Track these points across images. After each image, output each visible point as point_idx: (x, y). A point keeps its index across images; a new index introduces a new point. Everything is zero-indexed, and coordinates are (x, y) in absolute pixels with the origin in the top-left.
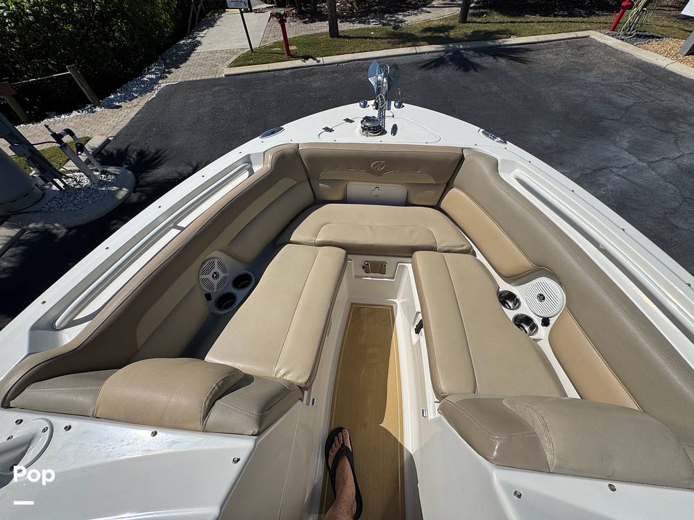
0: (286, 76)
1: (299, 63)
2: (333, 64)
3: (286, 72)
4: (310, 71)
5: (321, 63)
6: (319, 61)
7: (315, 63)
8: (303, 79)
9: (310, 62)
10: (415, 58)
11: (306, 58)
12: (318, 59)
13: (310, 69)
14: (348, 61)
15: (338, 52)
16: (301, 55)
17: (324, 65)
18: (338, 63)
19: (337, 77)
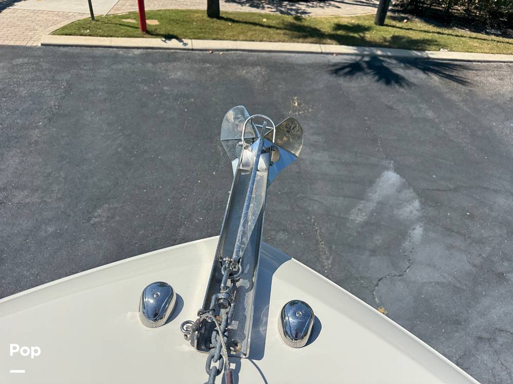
0: (134, 57)
1: (157, 42)
2: (206, 50)
3: (137, 52)
4: (170, 56)
5: (189, 46)
6: (185, 44)
7: (179, 45)
8: (159, 65)
9: (174, 43)
10: (320, 58)
11: (169, 37)
12: (185, 41)
13: (172, 53)
14: (228, 50)
15: (214, 36)
16: (162, 33)
17: (193, 50)
18: (213, 50)
19: (208, 68)
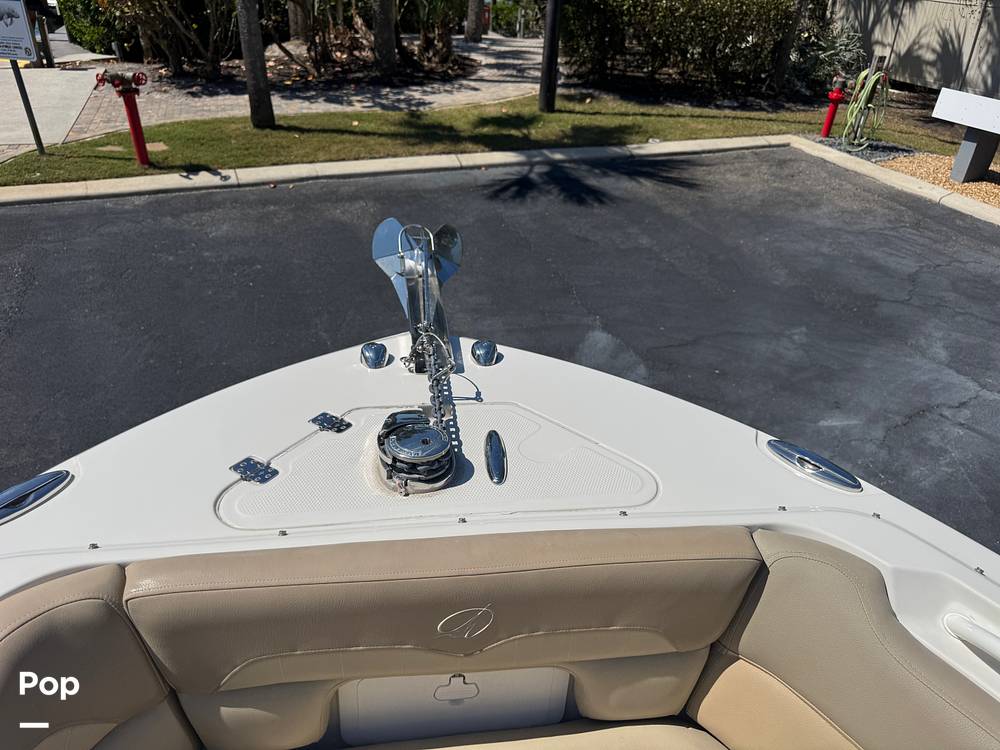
0: (136, 210)
1: (173, 180)
2: (264, 184)
3: (137, 201)
4: (203, 199)
5: (233, 181)
6: (226, 178)
7: (216, 180)
8: (185, 217)
9: (203, 179)
10: (459, 177)
11: (192, 169)
12: (224, 172)
13: (203, 195)
14: (302, 180)
15: (274, 159)
16: (178, 163)
17: (239, 186)
18: (277, 183)
19: (275, 213)
